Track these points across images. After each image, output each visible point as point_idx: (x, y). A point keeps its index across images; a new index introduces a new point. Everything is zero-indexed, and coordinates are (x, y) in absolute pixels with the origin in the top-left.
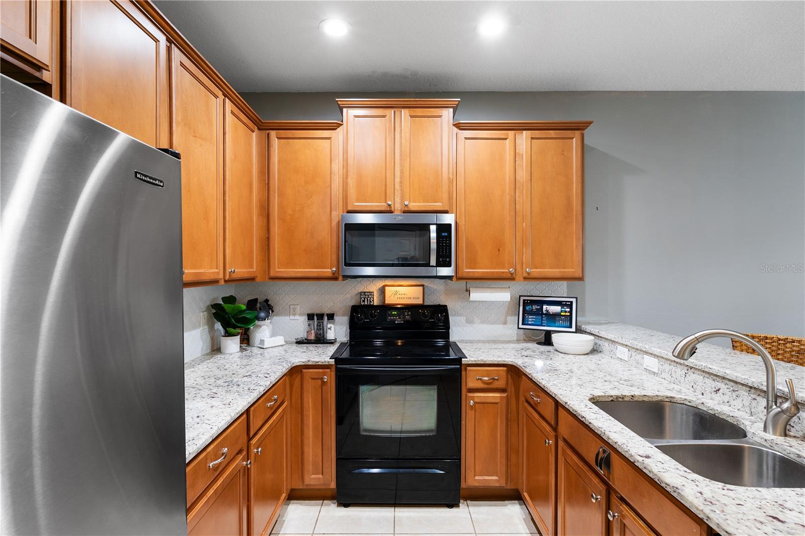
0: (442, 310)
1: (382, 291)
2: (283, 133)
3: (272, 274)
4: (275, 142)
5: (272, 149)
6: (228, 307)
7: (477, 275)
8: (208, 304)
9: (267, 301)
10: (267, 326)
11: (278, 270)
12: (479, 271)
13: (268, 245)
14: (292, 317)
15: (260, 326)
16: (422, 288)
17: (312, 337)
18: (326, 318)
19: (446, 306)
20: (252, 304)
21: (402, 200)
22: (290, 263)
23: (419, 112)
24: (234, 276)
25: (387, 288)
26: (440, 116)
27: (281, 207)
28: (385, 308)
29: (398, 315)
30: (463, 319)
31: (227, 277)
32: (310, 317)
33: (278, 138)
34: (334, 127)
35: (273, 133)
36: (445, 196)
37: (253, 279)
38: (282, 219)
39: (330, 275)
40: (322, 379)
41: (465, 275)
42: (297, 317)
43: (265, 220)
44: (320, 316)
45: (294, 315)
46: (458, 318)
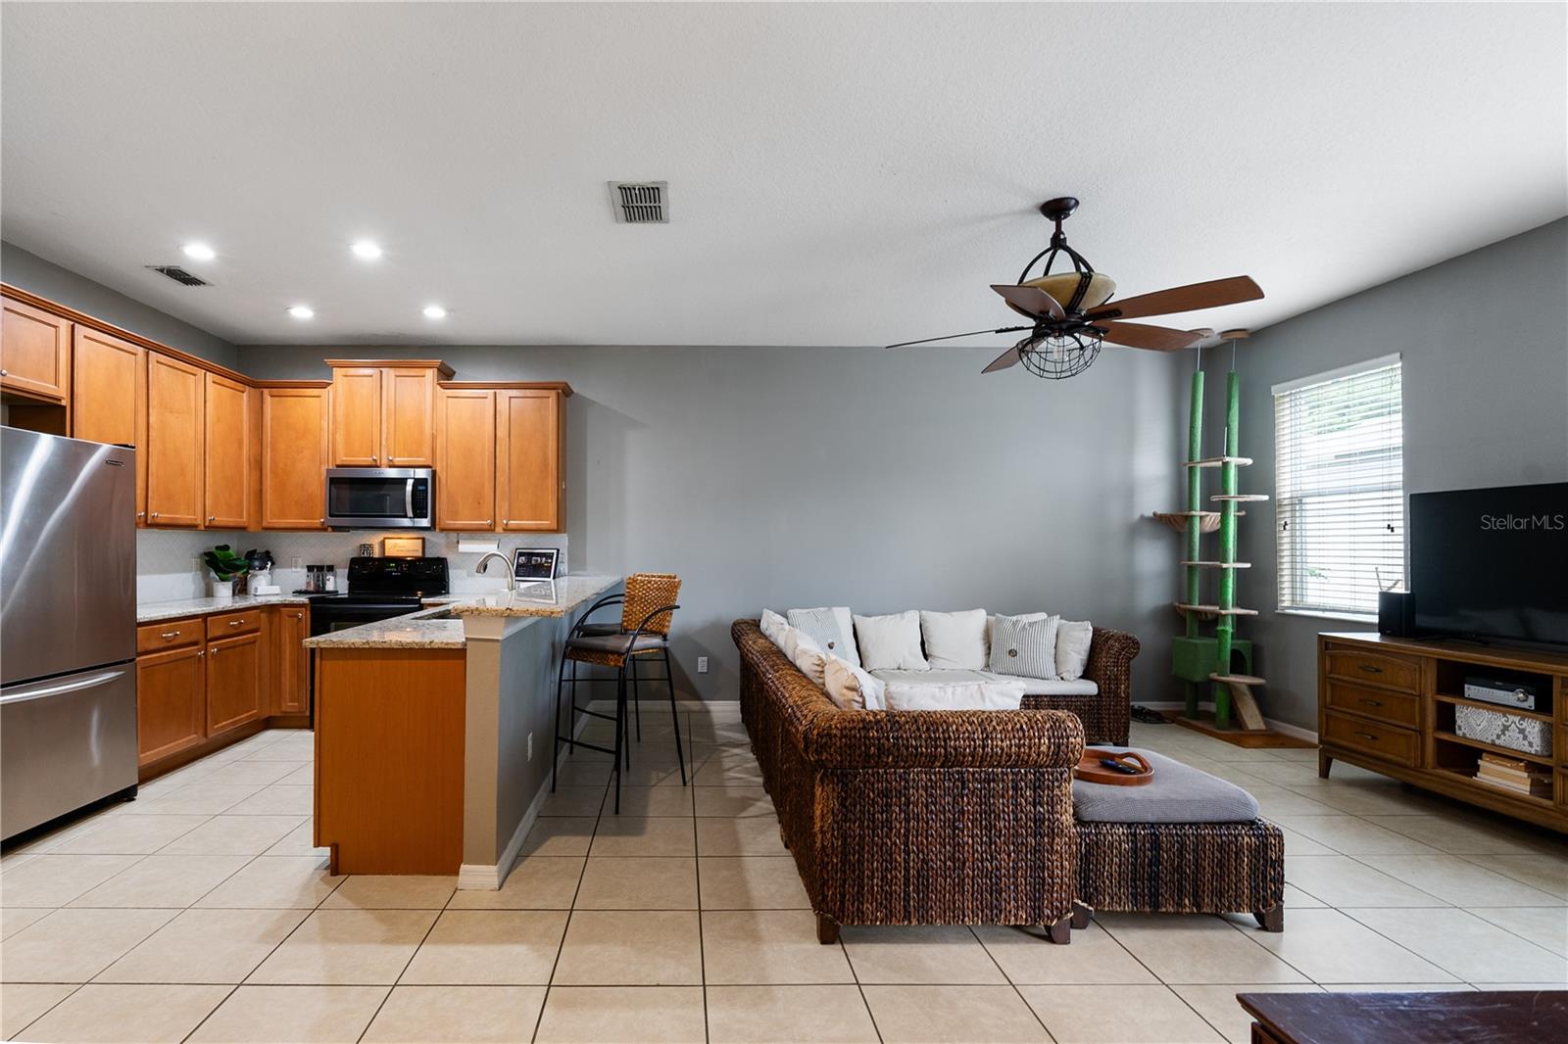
0: (441, 563)
1: (383, 544)
2: (275, 391)
3: (265, 524)
4: (268, 399)
5: (264, 406)
6: (218, 553)
7: (456, 527)
8: (202, 551)
9: (268, 553)
10: (265, 576)
11: (270, 520)
12: (460, 523)
13: (261, 498)
14: (294, 569)
15: (256, 576)
16: (420, 541)
17: (312, 588)
18: (325, 569)
19: (445, 559)
20: (251, 555)
21: (388, 455)
22: (283, 514)
23: (404, 372)
24: (214, 523)
25: (387, 541)
26: (424, 376)
27: (274, 461)
28: (386, 560)
29: (396, 567)
30: (464, 573)
31: (207, 524)
32: (310, 568)
33: (271, 396)
34: (324, 386)
35: (266, 391)
36: (427, 451)
37: (243, 529)
38: (274, 472)
39: (319, 526)
40: (298, 616)
41: (447, 527)
42: (299, 569)
43: (259, 474)
44: (320, 568)
45: (296, 567)
46: (460, 571)
